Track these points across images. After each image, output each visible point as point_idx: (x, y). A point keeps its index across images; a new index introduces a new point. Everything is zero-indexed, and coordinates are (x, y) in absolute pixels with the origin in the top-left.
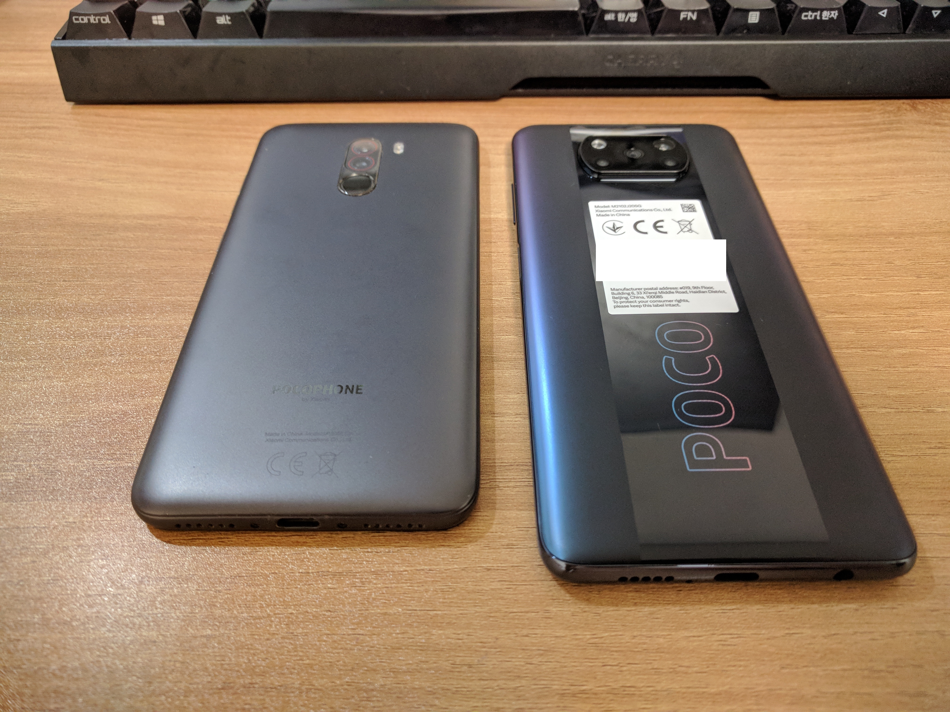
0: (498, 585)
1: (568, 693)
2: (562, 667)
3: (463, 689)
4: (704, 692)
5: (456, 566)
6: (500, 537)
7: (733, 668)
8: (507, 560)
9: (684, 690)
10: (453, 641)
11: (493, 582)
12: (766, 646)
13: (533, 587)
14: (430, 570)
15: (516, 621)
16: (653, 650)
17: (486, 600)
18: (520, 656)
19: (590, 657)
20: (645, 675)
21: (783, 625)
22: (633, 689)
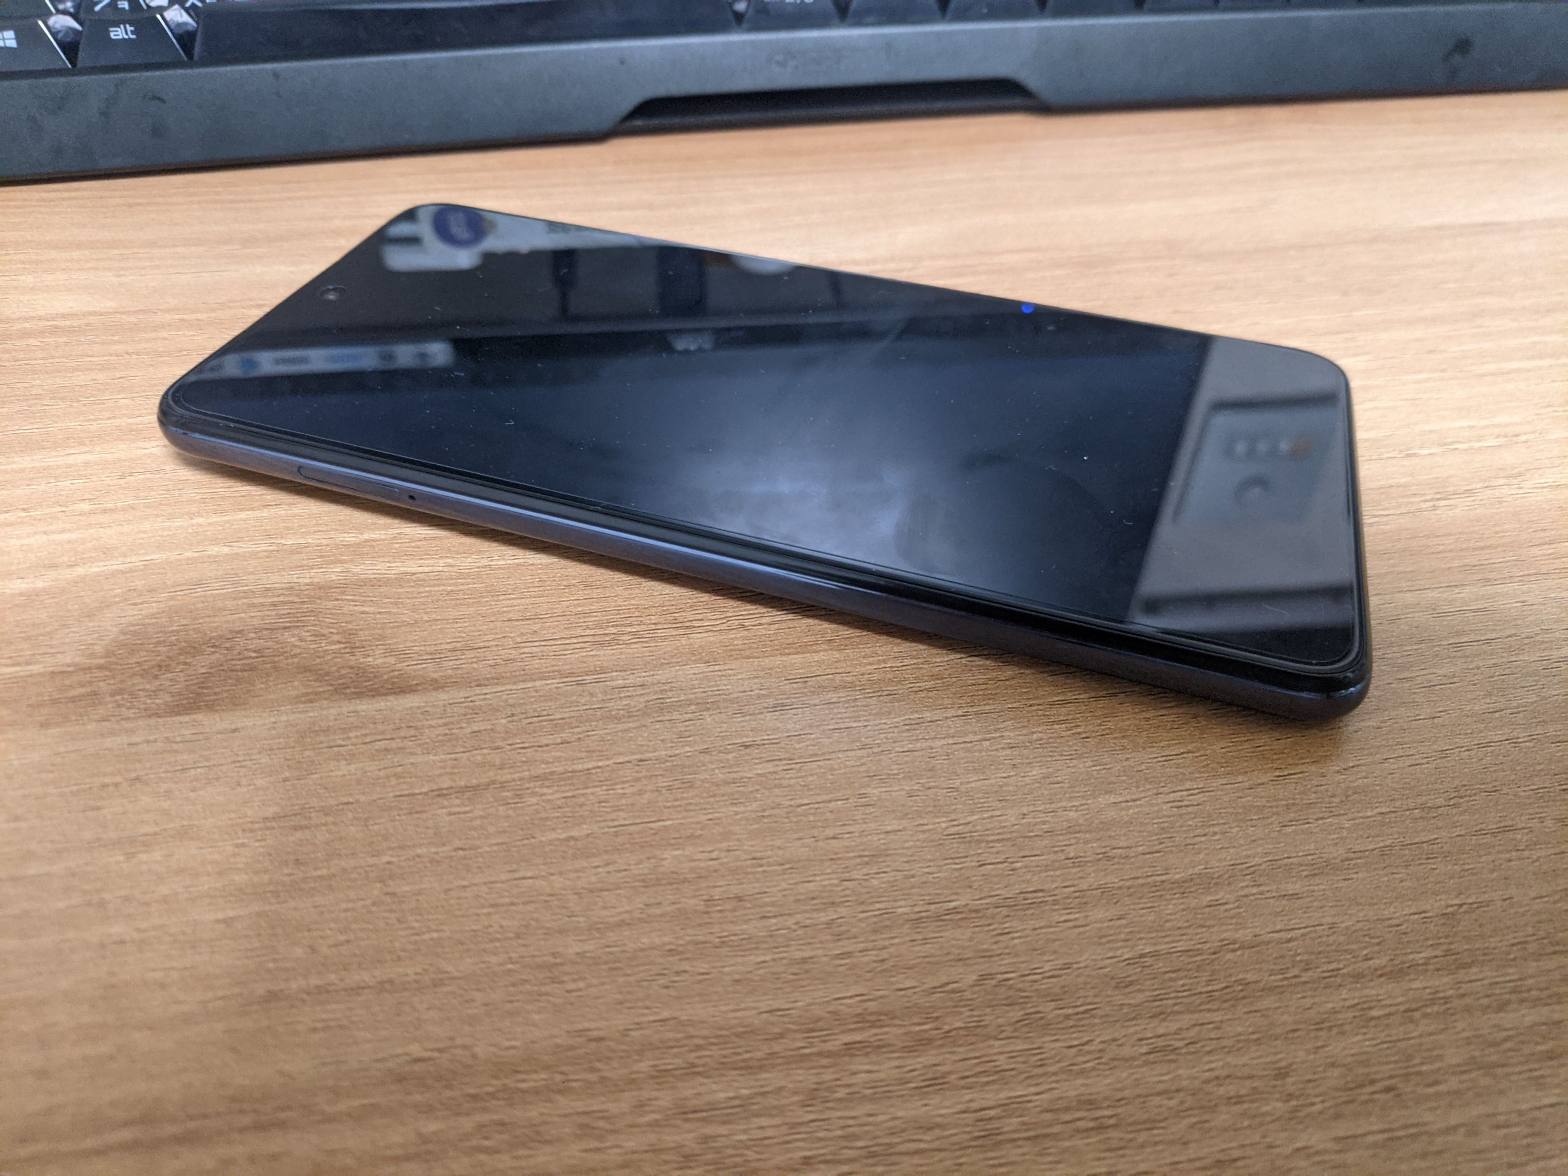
0: (770, 767)
1: (927, 917)
2: (907, 877)
3: (733, 938)
4: (1163, 882)
5: (688, 749)
6: (759, 697)
7: (1203, 839)
8: (778, 728)
9: (1128, 884)
10: (703, 865)
11: (761, 763)
12: (1250, 798)
13: (831, 762)
14: (641, 761)
15: (812, 818)
16: (1062, 830)
17: (752, 792)
18: (829, 871)
19: (953, 856)
20: (1056, 870)
21: (1270, 765)
22: (1040, 894)
